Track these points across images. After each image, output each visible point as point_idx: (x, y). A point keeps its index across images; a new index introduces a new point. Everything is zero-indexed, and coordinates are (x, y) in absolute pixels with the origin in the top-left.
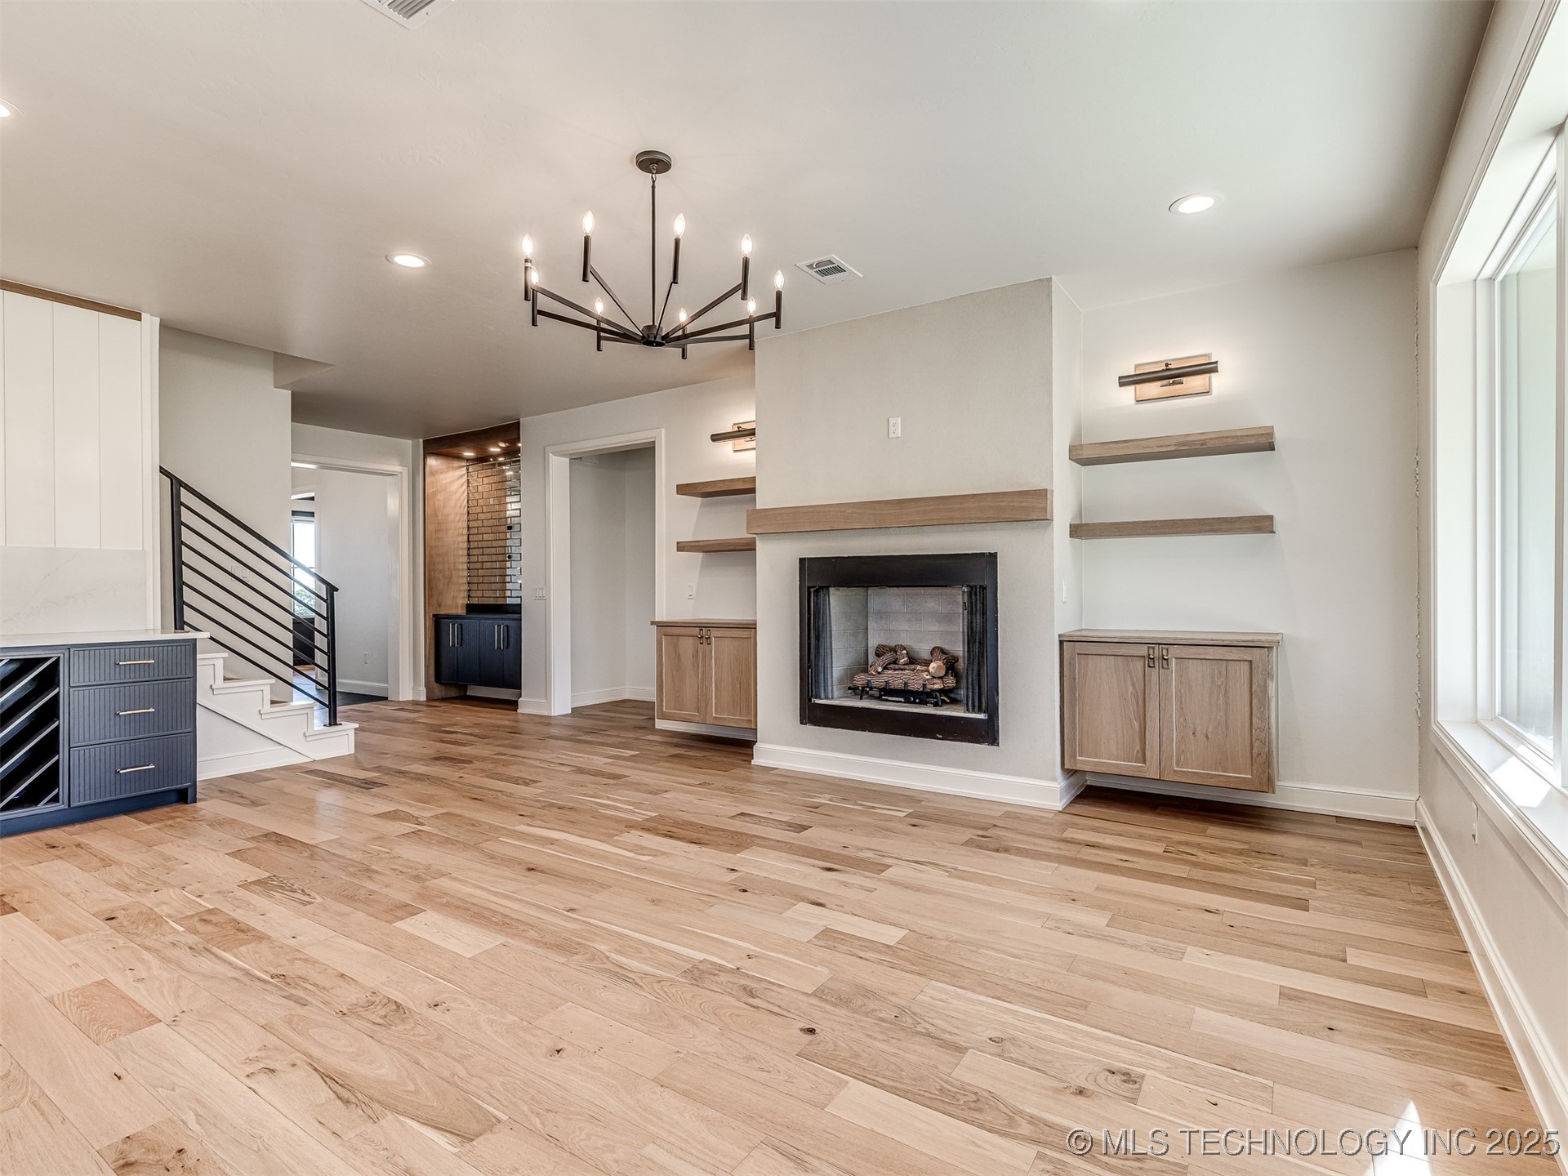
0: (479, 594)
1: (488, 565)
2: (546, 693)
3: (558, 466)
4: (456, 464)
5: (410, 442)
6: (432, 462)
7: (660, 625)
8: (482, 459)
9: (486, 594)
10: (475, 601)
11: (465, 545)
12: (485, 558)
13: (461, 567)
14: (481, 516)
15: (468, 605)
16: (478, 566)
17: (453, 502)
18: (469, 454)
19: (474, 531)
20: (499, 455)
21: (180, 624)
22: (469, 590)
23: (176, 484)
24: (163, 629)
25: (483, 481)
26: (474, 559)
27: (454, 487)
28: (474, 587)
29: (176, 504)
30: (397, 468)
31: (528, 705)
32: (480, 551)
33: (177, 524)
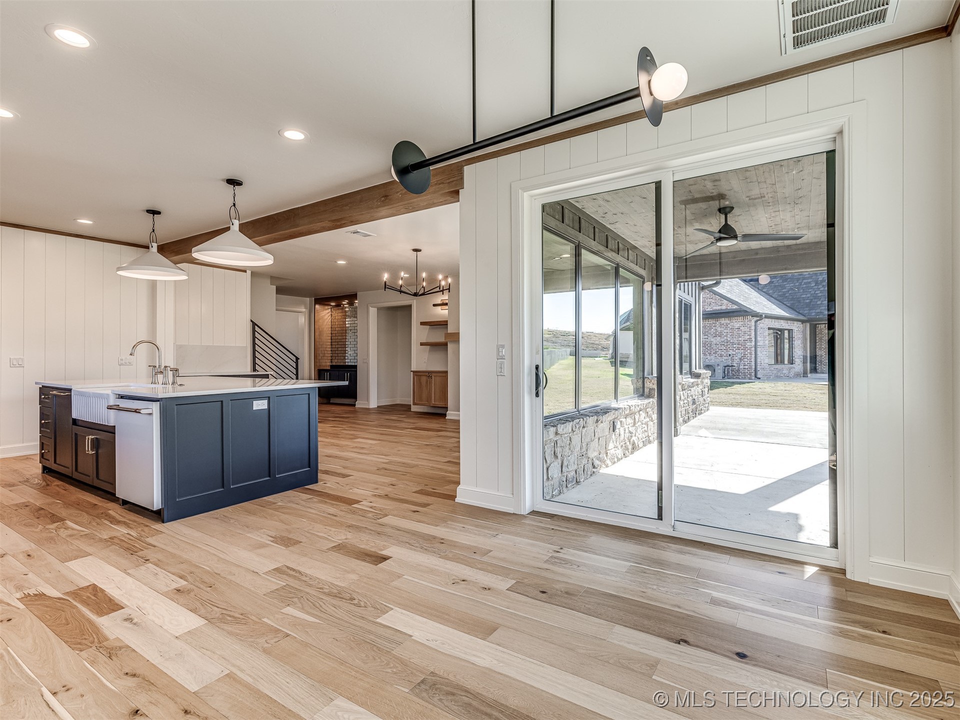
0: (336, 361)
1: (340, 349)
2: (368, 400)
3: (373, 311)
4: (326, 307)
5: (308, 299)
6: (317, 306)
7: (414, 372)
8: (338, 306)
9: (339, 361)
10: (334, 364)
11: (330, 341)
12: (339, 346)
13: (328, 349)
14: (337, 329)
15: (331, 365)
16: (335, 349)
17: (325, 323)
18: (333, 304)
19: (334, 335)
20: (345, 304)
21: (255, 370)
22: (331, 360)
23: (254, 324)
24: (251, 372)
25: (338, 314)
26: (334, 346)
27: (326, 317)
28: (334, 358)
29: (254, 331)
30: (304, 310)
31: (359, 404)
32: (336, 343)
33: (254, 337)
